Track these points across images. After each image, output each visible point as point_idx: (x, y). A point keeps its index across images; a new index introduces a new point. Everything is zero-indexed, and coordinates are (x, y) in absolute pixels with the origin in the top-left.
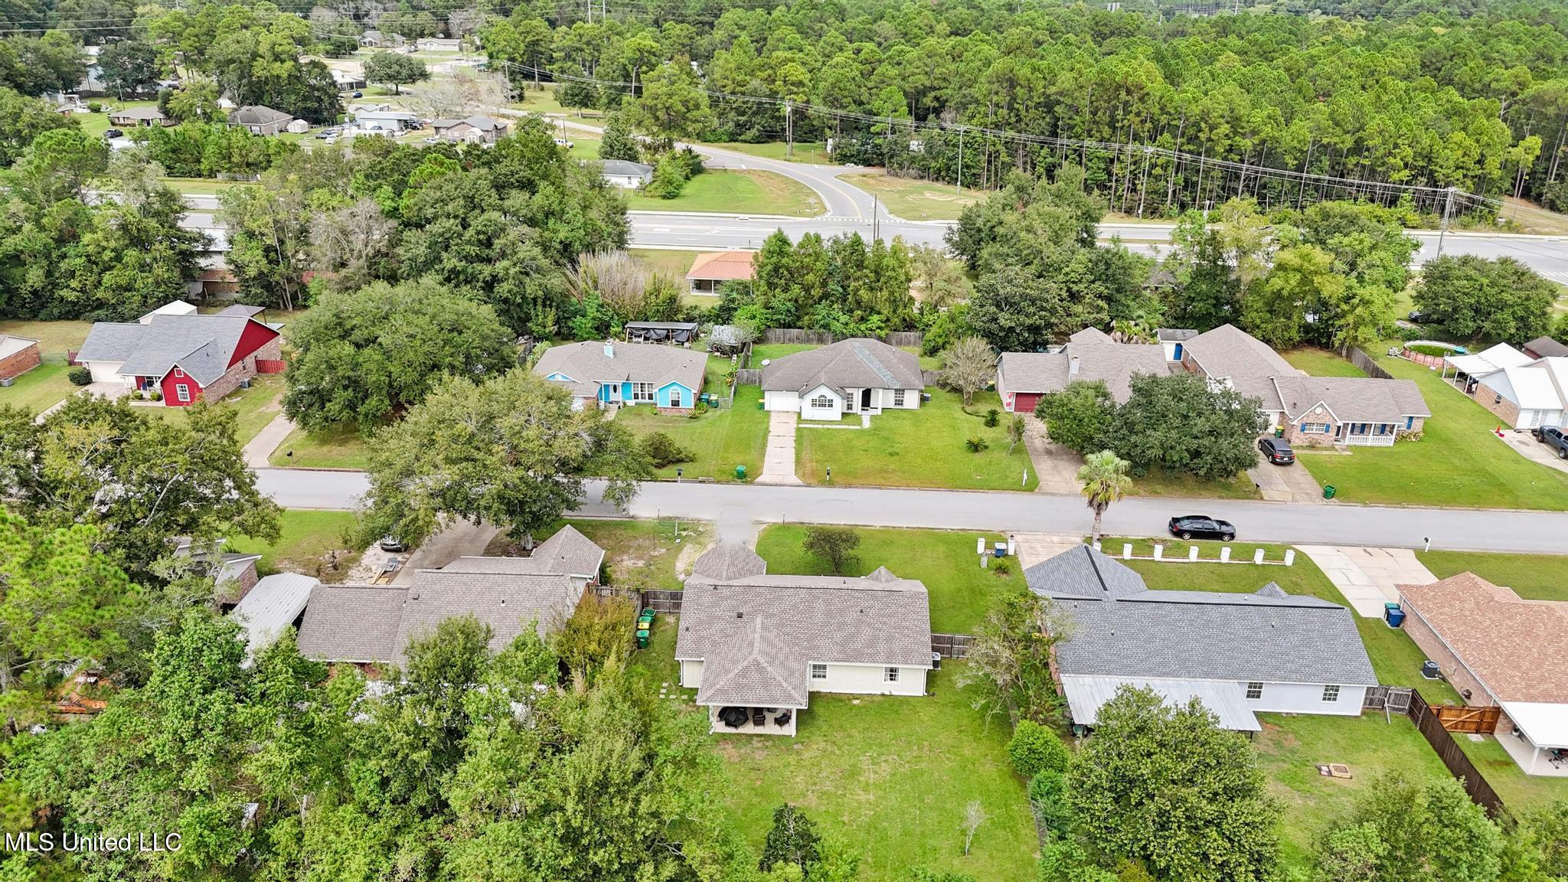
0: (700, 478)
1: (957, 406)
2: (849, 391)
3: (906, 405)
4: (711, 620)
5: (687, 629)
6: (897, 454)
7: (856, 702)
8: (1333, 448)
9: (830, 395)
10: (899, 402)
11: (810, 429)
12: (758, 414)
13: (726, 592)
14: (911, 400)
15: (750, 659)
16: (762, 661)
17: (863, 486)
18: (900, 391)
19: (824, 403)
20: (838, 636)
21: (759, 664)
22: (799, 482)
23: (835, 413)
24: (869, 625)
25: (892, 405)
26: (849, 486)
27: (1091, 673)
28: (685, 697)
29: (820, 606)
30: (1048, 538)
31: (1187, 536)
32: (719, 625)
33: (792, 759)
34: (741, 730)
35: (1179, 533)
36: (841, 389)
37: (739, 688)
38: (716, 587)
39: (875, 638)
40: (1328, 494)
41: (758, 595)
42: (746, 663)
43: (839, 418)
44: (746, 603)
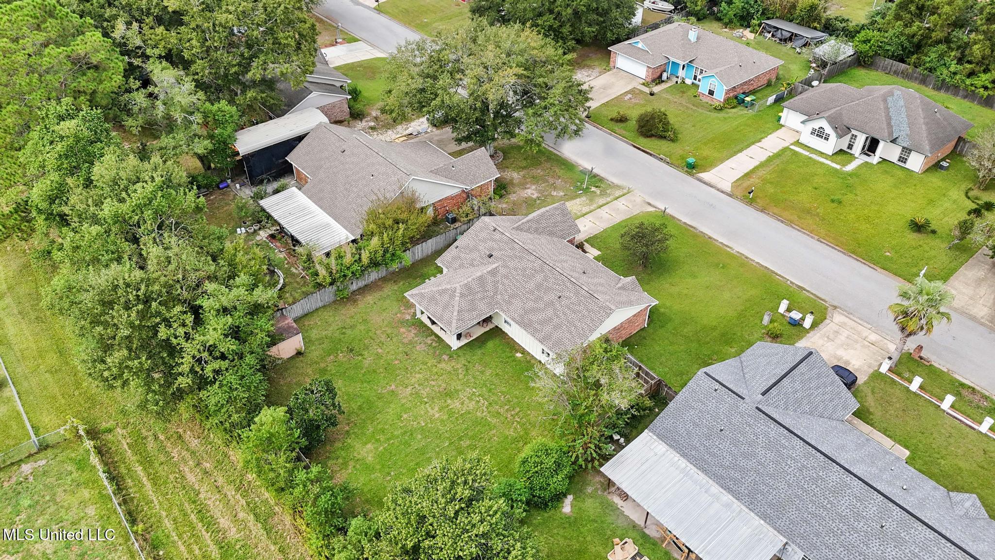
0: (661, 156)
1: (966, 186)
2: (854, 133)
3: (908, 165)
4: (475, 249)
6: (840, 203)
7: (519, 355)
9: (828, 130)
10: (902, 160)
12: (770, 124)
14: (916, 163)
16: (459, 291)
17: (773, 215)
18: (907, 150)
19: (820, 133)
20: (530, 304)
21: (455, 291)
22: (728, 189)
23: (829, 146)
24: (555, 309)
25: (895, 159)
26: (763, 210)
27: (671, 446)
30: (865, 333)
32: (474, 255)
33: (431, 362)
36: (844, 129)
37: (431, 299)
38: (495, 230)
39: (548, 320)
41: (513, 249)
42: (450, 287)
43: (832, 153)
44: (501, 250)
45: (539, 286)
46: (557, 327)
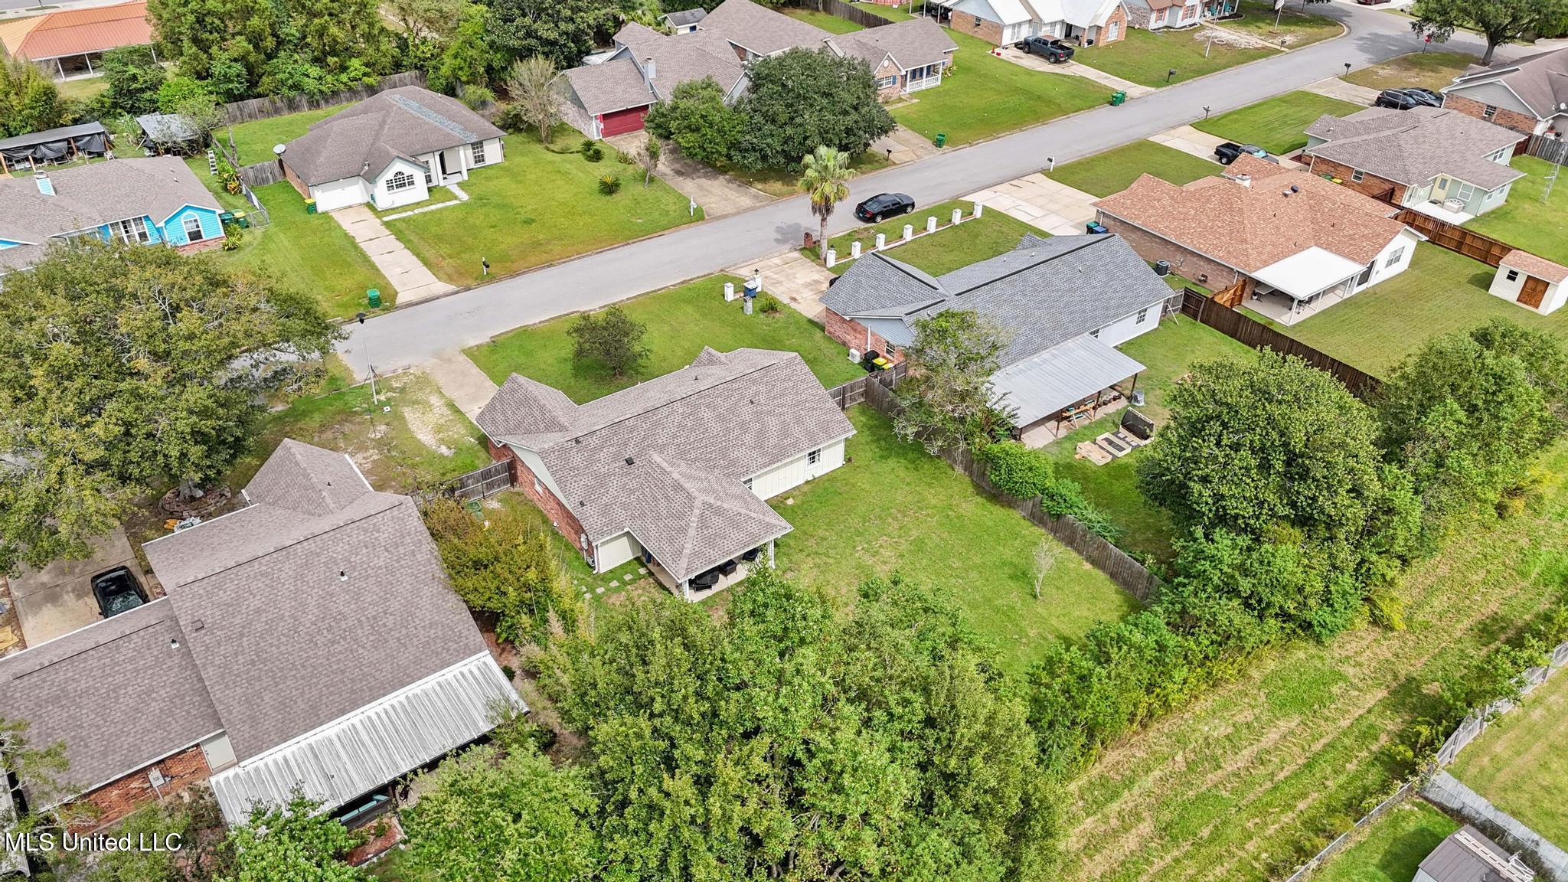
1: (538, 148)
2: (423, 159)
3: (488, 161)
4: (602, 481)
5: (582, 504)
6: (533, 221)
7: (790, 502)
8: (900, 100)
9: (407, 169)
10: (479, 159)
11: (403, 220)
12: (313, 220)
13: (594, 441)
14: (492, 153)
15: (698, 503)
16: (712, 501)
17: (530, 269)
18: (477, 145)
19: (401, 182)
20: (748, 438)
21: (710, 505)
22: (451, 288)
23: (418, 192)
24: (770, 413)
25: (474, 164)
26: (513, 274)
28: (614, 584)
29: (706, 414)
30: (769, 263)
31: (879, 219)
32: (615, 483)
34: (716, 588)
35: (872, 219)
36: (413, 159)
37: (710, 541)
38: (577, 441)
39: (785, 425)
40: (939, 144)
41: (632, 429)
42: (696, 512)
43: (425, 196)
44: (625, 444)
45: (721, 418)
46: (799, 421)
